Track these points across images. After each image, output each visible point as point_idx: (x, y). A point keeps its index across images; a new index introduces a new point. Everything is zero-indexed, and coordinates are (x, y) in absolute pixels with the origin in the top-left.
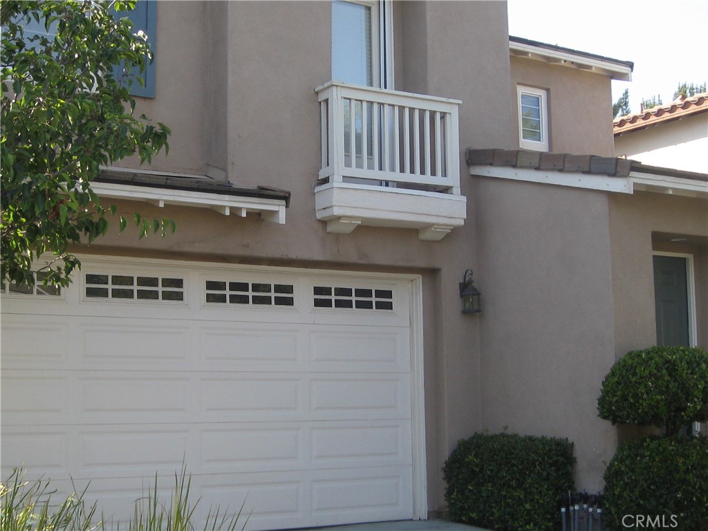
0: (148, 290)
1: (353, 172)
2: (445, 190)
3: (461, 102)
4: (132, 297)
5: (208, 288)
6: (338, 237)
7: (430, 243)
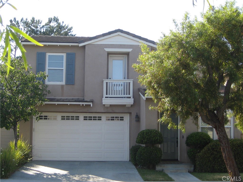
0: (73, 118)
1: (108, 96)
2: (130, 98)
3: (133, 80)
4: (70, 119)
5: (84, 118)
6: (107, 108)
7: (128, 108)
